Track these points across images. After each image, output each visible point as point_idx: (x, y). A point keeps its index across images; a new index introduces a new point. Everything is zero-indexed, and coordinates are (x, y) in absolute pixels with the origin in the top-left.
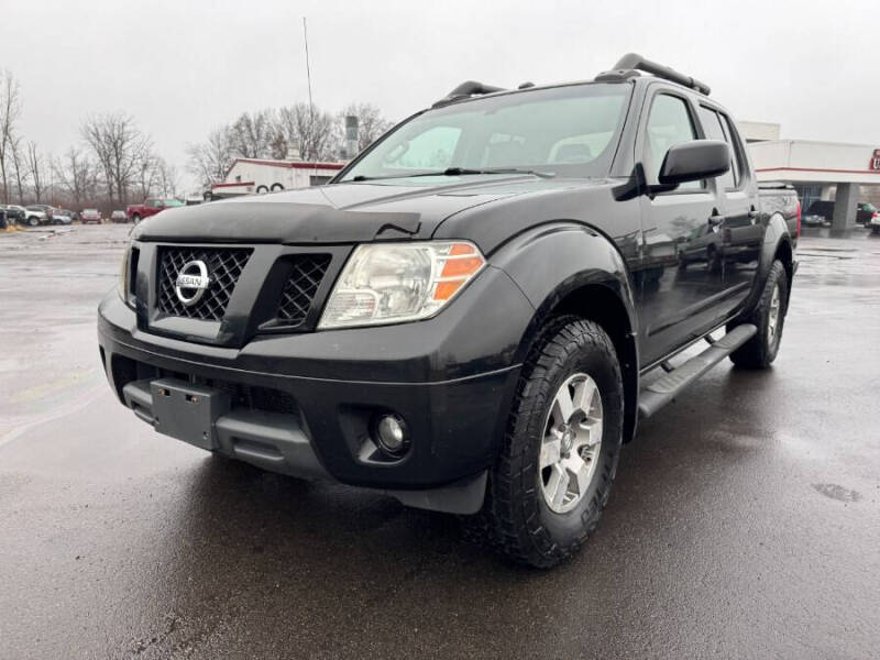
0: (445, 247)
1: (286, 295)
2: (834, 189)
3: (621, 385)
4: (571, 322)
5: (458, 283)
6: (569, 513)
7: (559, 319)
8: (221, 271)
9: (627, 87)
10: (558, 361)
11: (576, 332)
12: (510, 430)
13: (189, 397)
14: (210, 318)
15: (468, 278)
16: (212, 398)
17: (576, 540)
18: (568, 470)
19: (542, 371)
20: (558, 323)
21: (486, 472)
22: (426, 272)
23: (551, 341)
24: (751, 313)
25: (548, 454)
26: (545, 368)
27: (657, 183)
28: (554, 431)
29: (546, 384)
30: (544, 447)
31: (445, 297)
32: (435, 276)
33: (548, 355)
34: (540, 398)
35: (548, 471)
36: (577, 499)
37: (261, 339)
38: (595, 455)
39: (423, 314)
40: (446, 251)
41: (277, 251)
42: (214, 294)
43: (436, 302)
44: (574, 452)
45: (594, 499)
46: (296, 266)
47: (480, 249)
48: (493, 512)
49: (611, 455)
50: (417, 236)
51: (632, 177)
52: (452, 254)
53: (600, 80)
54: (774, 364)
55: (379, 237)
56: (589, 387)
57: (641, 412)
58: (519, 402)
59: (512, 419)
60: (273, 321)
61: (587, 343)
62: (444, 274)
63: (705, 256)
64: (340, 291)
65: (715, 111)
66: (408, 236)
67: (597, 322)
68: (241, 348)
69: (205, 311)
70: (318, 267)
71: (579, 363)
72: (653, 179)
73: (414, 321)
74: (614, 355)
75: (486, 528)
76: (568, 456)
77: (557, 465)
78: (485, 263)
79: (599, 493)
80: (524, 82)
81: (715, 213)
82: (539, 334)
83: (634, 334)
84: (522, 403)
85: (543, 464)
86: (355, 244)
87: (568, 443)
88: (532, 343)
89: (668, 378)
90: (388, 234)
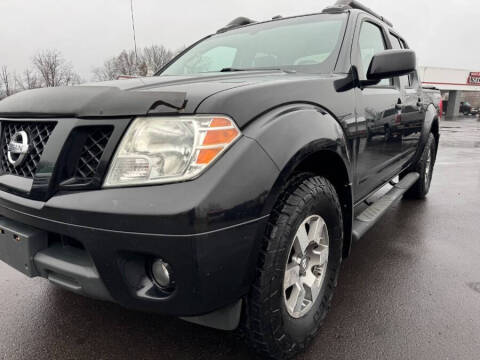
0: (206, 120)
1: (82, 159)
2: (447, 94)
3: (342, 221)
4: (307, 178)
5: (217, 150)
6: (305, 316)
7: (299, 176)
8: (37, 139)
9: (344, 15)
10: (297, 209)
11: (311, 186)
12: (261, 264)
13: (16, 236)
14: (29, 176)
15: (226, 146)
16: (30, 238)
17: (310, 336)
18: (304, 285)
19: (286, 218)
20: (298, 178)
21: (241, 300)
22: (190, 140)
23: (292, 193)
24: (416, 166)
25: (290, 278)
26: (288, 215)
27: (365, 79)
28: (294, 258)
29: (288, 227)
30: (287, 273)
31: (206, 162)
32: (198, 144)
33: (290, 205)
34: (284, 239)
35: (290, 290)
36: (310, 304)
37: (61, 194)
38: (323, 271)
39: (187, 176)
40: (206, 124)
41: (72, 123)
42: (32, 157)
43: (199, 165)
44: (309, 272)
45: (322, 303)
46: (89, 136)
47: (236, 123)
48: (248, 326)
49: (334, 270)
50: (183, 111)
51: (350, 73)
52: (212, 125)
53: (326, 11)
54: (427, 196)
55: (152, 111)
56: (319, 224)
57: (354, 236)
58: (267, 243)
59: (262, 256)
60: (72, 179)
61: (319, 193)
62: (205, 142)
63: (383, 131)
64: (120, 156)
65: (397, 37)
66: (175, 110)
67: (326, 177)
68: (46, 201)
69: (26, 170)
70: (105, 136)
71: (313, 208)
72: (363, 76)
73: (180, 182)
74: (337, 199)
75: (242, 336)
76: (304, 274)
77: (297, 284)
78: (239, 134)
79: (325, 297)
80: (276, 15)
81: (399, 102)
82: (283, 187)
83: (351, 184)
84: (270, 244)
85: (286, 286)
86: (133, 117)
87: (304, 265)
88: (278, 196)
89: (369, 210)
90: (160, 109)
